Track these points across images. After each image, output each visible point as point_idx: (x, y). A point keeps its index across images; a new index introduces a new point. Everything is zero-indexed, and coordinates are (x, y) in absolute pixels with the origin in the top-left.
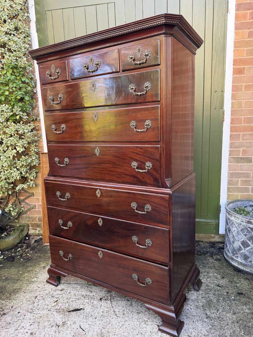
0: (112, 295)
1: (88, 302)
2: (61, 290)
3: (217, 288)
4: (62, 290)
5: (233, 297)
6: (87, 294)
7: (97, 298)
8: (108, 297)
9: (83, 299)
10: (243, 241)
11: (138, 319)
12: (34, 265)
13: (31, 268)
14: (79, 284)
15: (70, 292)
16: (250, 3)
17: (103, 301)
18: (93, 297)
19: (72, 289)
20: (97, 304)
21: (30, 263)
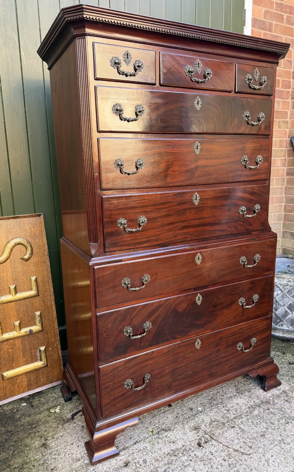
0: (206, 430)
1: (190, 459)
2: (125, 464)
3: (293, 367)
4: (127, 465)
6: (173, 448)
7: (192, 446)
8: (204, 437)
9: (176, 459)
10: (290, 304)
11: (272, 443)
12: (18, 452)
13: (17, 460)
14: (143, 441)
15: (143, 461)
16: (264, 22)
17: (205, 446)
18: (185, 448)
19: (142, 454)
20: (204, 455)
21: (3, 451)
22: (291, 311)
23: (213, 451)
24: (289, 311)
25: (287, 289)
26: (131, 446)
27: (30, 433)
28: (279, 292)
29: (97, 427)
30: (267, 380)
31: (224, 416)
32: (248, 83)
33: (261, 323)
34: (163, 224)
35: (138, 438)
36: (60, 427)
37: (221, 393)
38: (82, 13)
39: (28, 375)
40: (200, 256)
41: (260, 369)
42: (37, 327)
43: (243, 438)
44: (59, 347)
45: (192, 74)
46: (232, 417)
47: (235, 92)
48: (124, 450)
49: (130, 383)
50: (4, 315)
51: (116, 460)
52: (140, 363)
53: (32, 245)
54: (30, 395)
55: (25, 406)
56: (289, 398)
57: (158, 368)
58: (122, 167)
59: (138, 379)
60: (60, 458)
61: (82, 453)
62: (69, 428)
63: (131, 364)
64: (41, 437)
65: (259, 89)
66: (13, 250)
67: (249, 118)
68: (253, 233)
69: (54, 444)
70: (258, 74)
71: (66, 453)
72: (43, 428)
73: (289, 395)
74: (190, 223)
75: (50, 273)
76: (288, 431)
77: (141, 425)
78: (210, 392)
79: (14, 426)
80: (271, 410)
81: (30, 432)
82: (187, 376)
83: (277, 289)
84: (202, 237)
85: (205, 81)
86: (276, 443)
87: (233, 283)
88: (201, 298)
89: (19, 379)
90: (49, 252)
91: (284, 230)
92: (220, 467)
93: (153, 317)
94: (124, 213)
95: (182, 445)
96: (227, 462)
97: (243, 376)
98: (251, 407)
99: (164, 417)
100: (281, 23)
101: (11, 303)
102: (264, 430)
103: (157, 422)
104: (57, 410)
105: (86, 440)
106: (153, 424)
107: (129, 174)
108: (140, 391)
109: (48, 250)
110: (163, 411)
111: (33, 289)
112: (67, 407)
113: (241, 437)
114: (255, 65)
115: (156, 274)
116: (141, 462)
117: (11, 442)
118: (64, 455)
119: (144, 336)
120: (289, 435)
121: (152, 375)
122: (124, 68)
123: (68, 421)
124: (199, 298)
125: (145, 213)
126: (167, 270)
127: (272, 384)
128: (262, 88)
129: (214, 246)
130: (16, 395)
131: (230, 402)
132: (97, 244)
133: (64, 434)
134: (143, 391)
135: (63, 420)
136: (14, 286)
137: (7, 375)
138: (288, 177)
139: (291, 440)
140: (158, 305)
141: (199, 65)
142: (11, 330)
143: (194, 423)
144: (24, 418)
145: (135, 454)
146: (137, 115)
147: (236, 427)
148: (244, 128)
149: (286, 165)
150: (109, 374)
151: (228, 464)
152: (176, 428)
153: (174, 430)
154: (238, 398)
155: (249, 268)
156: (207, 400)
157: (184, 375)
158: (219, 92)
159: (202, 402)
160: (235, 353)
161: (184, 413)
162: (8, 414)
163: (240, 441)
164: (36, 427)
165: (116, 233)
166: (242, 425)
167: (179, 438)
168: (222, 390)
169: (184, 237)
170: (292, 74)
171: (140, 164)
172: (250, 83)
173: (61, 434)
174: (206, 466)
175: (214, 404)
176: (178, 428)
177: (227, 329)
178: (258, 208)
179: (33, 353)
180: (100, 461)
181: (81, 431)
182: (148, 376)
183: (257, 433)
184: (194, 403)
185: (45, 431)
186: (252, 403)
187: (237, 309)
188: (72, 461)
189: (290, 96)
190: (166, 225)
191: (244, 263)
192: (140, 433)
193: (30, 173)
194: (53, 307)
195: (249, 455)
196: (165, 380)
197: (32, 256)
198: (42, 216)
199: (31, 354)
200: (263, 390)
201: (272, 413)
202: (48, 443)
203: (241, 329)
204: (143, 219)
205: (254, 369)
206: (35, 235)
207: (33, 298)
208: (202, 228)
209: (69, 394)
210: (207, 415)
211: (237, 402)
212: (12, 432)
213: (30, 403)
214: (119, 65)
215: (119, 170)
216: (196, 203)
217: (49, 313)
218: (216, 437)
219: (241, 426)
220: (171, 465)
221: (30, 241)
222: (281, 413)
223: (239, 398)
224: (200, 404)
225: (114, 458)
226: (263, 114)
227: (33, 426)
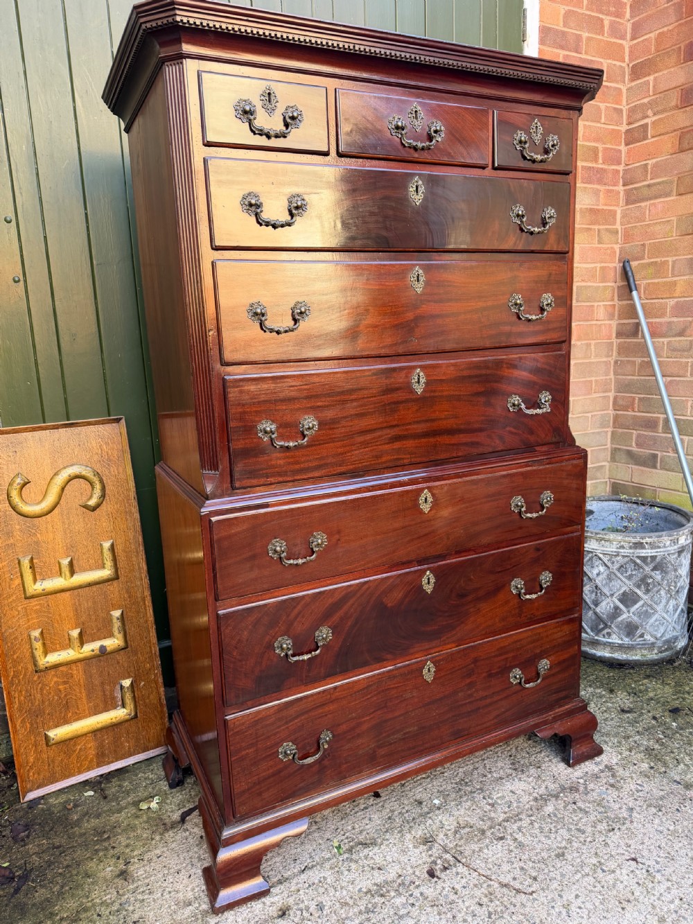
0: (446, 845)
1: (411, 902)
2: (280, 913)
3: (628, 717)
4: (284, 914)
5: (674, 724)
6: (378, 881)
7: (417, 876)
8: (440, 858)
9: (384, 903)
10: (625, 592)
11: (578, 870)
12: (71, 888)
13: (67, 903)
14: (318, 867)
15: (317, 905)
16: (564, 33)
17: (443, 875)
18: (402, 880)
19: (315, 893)
20: (440, 894)
21: (40, 885)
22: (627, 606)
23: (457, 887)
24: (621, 606)
25: (618, 562)
26: (295, 875)
27: (97, 851)
28: (602, 569)
29: (223, 838)
30: (573, 744)
31: (484, 816)
32: (518, 149)
33: (559, 629)
34: (351, 432)
35: (309, 861)
36: (158, 838)
37: (481, 770)
38: (172, 13)
39: (99, 735)
40: (429, 495)
41: (559, 722)
42: (115, 640)
43: (520, 860)
44: (160, 680)
45: (403, 132)
46: (501, 819)
47: (494, 168)
48: (281, 883)
49: (290, 750)
50: (48, 617)
51: (264, 903)
52: (310, 710)
53: (104, 479)
54: (102, 776)
55: (91, 796)
56: (617, 781)
57: (348, 721)
58: (263, 319)
59: (306, 741)
60: (151, 899)
61: (196, 891)
62: (173, 839)
63: (292, 711)
64: (118, 858)
65: (541, 161)
66: (66, 488)
67: (524, 220)
68: (537, 448)
69: (143, 872)
70: (541, 130)
71: (165, 890)
72: (122, 839)
73: (618, 774)
74: (407, 429)
75: (141, 533)
76: (612, 845)
77: (316, 835)
78: (459, 767)
79: (65, 837)
80: (580, 804)
81: (96, 847)
82: (407, 736)
83: (597, 563)
84: (433, 458)
85: (431, 146)
86: (587, 870)
87: (498, 549)
88: (433, 580)
89: (79, 744)
90: (137, 493)
91: (614, 446)
92: (470, 919)
93: (336, 618)
94: (271, 410)
95: (397, 873)
96: (484, 908)
97: (527, 737)
98: (539, 798)
99: (363, 818)
100: (599, 35)
101: (63, 594)
102: (564, 844)
103: (350, 828)
104: (154, 805)
105: (206, 865)
106: (342, 833)
107: (278, 332)
108: (310, 765)
109: (135, 490)
110: (362, 807)
111: (106, 566)
112: (173, 798)
113: (516, 857)
114: (532, 113)
115: (339, 532)
116: (313, 908)
117: (59, 868)
118: (160, 894)
119: (316, 656)
120: (613, 853)
121: (335, 733)
122: (262, 120)
123: (173, 825)
124: (429, 579)
125: (314, 409)
126: (361, 524)
127: (583, 753)
128: (548, 158)
129: (457, 476)
130: (75, 776)
131: (497, 788)
132: (217, 472)
133: (163, 852)
134: (317, 766)
135: (164, 824)
136: (69, 559)
137: (56, 735)
138: (619, 341)
139: (616, 864)
140: (345, 592)
141: (416, 115)
142: (63, 648)
143: (423, 830)
144: (88, 821)
145: (301, 892)
146: (292, 215)
147: (507, 839)
148: (514, 239)
149: (616, 318)
150: (246, 732)
151: (486, 913)
152: (387, 840)
153: (382, 844)
154: (514, 780)
155: (531, 518)
156: (452, 783)
157: (402, 733)
158: (460, 168)
159: (441, 789)
160: (506, 689)
161: (404, 811)
162: (56, 812)
163: (514, 866)
164: (109, 838)
165: (254, 451)
166: (520, 833)
167: (391, 861)
168: (483, 764)
169: (395, 457)
170: (623, 137)
171: (301, 313)
172: (524, 148)
173: (158, 852)
174: (443, 916)
175: (465, 792)
176: (390, 841)
177: (488, 642)
178: (547, 399)
179: (108, 693)
180: (230, 906)
181: (197, 845)
182: (326, 736)
183: (548, 850)
184: (426, 789)
185: (127, 846)
186: (542, 791)
187: (507, 602)
188: (176, 905)
189: (621, 180)
190: (358, 433)
191: (520, 510)
192: (314, 850)
193: (98, 338)
194: (146, 602)
195: (531, 894)
196: (362, 744)
197: (103, 500)
198: (123, 421)
199: (104, 695)
200: (566, 764)
201: (580, 809)
202: (132, 869)
203: (516, 642)
204: (309, 422)
205: (545, 723)
206: (109, 460)
207: (106, 584)
208: (432, 440)
209: (178, 774)
210: (450, 814)
211: (513, 788)
212: (61, 849)
213: (102, 790)
214: (252, 115)
215: (258, 324)
216: (419, 389)
217: (138, 612)
218: (466, 858)
219: (517, 837)
220: (371, 915)
221: (99, 472)
222: (600, 811)
223: (516, 780)
224: (438, 791)
225: (259, 899)
226: (553, 211)
227: (104, 836)
